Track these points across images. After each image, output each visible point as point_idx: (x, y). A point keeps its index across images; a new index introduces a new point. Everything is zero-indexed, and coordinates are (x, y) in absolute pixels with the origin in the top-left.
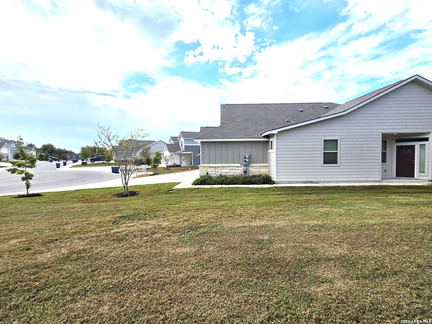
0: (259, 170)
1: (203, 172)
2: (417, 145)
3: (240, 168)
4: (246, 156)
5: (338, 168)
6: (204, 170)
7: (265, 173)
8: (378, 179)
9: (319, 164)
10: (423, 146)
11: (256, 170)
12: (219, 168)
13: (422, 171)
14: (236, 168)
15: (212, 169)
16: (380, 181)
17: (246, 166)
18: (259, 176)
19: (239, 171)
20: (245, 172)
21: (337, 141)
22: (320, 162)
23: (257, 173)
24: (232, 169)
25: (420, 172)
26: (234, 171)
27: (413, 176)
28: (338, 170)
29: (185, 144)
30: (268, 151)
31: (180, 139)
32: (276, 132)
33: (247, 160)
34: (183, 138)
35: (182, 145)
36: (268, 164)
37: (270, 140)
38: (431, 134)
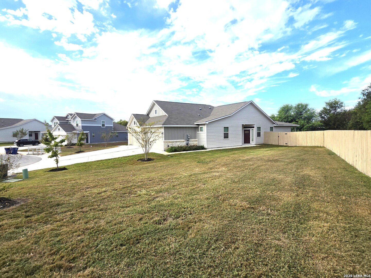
0: (193, 143)
1: (165, 145)
2: (251, 129)
3: (185, 142)
4: (188, 135)
5: (229, 140)
6: (166, 144)
7: (196, 144)
8: (241, 145)
9: (222, 139)
10: (252, 130)
11: (192, 143)
12: (174, 142)
13: (253, 141)
14: (183, 142)
15: (171, 143)
16: (241, 146)
17: (188, 141)
18: (194, 146)
19: (184, 144)
20: (187, 144)
21: (228, 127)
22: (222, 137)
23: (193, 145)
24: (181, 143)
25: (252, 141)
26: (182, 144)
27: (249, 143)
28: (228, 141)
29: (82, 124)
30: (197, 132)
31: (74, 119)
32: (207, 123)
33: (189, 137)
34: (80, 119)
35: (77, 125)
36: (197, 139)
37: (200, 126)
38: (255, 125)
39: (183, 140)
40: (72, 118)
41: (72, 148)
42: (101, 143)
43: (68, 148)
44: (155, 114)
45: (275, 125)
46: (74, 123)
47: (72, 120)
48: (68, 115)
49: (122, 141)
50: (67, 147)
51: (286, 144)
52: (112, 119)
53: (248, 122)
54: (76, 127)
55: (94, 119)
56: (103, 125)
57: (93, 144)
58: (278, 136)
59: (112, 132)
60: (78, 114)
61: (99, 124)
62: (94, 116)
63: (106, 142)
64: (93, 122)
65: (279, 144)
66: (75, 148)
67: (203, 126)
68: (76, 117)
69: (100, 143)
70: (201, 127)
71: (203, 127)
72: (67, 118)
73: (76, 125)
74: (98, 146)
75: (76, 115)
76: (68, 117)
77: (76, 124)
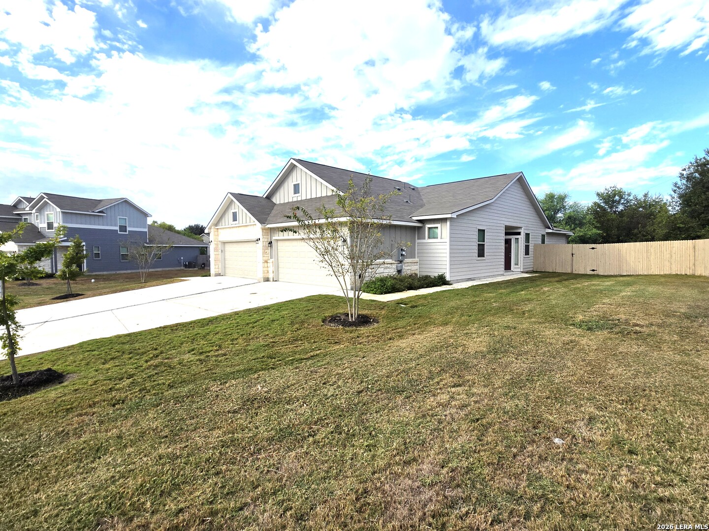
2: (513, 238)
3: (394, 266)
5: (484, 261)
7: (415, 272)
8: (502, 273)
9: (475, 258)
11: (410, 268)
14: (390, 265)
16: (503, 275)
17: (401, 262)
18: (412, 275)
19: (393, 270)
20: (399, 271)
21: (484, 230)
22: (475, 254)
23: (409, 273)
25: (515, 264)
26: (388, 270)
27: (510, 269)
28: (483, 265)
29: (64, 222)
30: (417, 241)
31: (40, 210)
32: (454, 216)
33: (404, 253)
34: (58, 210)
35: (50, 226)
36: (416, 259)
37: (428, 226)
38: (523, 228)
39: (390, 261)
40: (32, 208)
41: (37, 284)
42: (118, 272)
43: (24, 284)
44: (295, 193)
45: (550, 231)
46: (39, 221)
47: (34, 211)
48: (19, 202)
49: (170, 269)
50: (19, 282)
51: (593, 270)
52: (146, 215)
53: (513, 220)
54: (47, 231)
55: (98, 212)
56: (123, 228)
57: (96, 275)
58: (572, 254)
59: (146, 245)
60: (51, 197)
61: (111, 226)
62: (97, 205)
63: (145, 268)
64: (96, 219)
65: (574, 270)
66: (45, 286)
67: (438, 225)
68: (46, 203)
69: (114, 272)
70: (429, 228)
71: (437, 228)
72: (17, 208)
73: (45, 225)
74: (111, 280)
75: (45, 199)
76: (21, 206)
77: (46, 221)
